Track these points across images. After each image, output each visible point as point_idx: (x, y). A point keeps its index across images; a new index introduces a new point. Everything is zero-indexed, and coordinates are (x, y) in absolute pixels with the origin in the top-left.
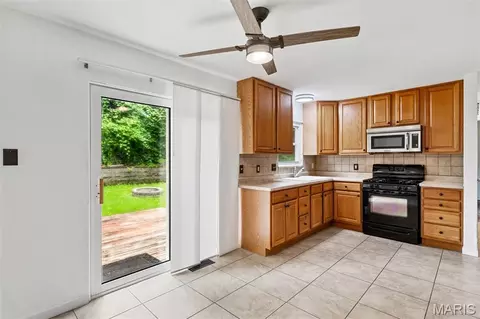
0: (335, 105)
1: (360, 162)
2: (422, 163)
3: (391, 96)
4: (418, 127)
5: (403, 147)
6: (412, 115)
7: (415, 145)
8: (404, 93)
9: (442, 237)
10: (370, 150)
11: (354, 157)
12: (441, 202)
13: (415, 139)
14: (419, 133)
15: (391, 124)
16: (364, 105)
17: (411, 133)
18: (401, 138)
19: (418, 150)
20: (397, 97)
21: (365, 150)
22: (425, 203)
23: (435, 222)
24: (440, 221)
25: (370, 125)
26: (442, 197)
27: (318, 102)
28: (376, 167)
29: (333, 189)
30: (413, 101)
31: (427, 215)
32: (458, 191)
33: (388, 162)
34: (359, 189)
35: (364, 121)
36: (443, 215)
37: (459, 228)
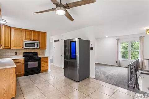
0: (10, 28)
2: (36, 51)
3: (31, 31)
4: (38, 42)
5: (35, 47)
6: (36, 38)
7: (37, 47)
8: (35, 31)
9: (45, 69)
10: (25, 47)
11: (15, 50)
12: (45, 61)
13: (38, 45)
15: (31, 40)
16: (22, 31)
18: (34, 44)
19: (38, 48)
20: (33, 32)
21: (23, 47)
24: (45, 65)
25: (24, 39)
27: (3, 25)
28: (24, 53)
30: (37, 34)
31: (42, 65)
32: (48, 58)
33: (27, 51)
34: (23, 61)
35: (22, 37)
36: (45, 64)
37: (48, 66)
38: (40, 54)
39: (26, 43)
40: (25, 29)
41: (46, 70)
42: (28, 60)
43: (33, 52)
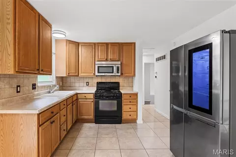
0: (77, 44)
1: (90, 81)
3: (107, 44)
4: (119, 63)
5: (113, 73)
6: (116, 57)
7: (118, 72)
8: (113, 44)
9: (130, 117)
10: (97, 74)
11: (86, 78)
12: (131, 100)
13: (118, 68)
14: (120, 66)
15: (107, 60)
16: (94, 47)
17: (116, 65)
18: (112, 68)
19: (119, 74)
20: (110, 46)
21: (94, 74)
22: (124, 102)
23: (128, 110)
24: (130, 110)
25: (96, 59)
26: (130, 98)
27: (67, 41)
28: (98, 83)
29: (77, 99)
30: (116, 49)
31: (125, 108)
32: (136, 94)
33: (104, 80)
34: (92, 98)
35: (94, 56)
36: (131, 106)
37: (136, 111)
38: (125, 85)
39: (98, 67)
40: (98, 43)
41: (134, 121)
42: (100, 96)
43: (112, 83)
